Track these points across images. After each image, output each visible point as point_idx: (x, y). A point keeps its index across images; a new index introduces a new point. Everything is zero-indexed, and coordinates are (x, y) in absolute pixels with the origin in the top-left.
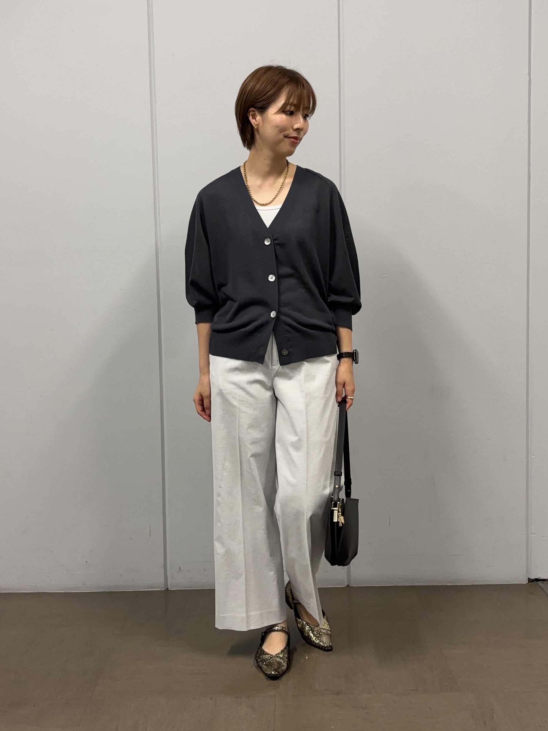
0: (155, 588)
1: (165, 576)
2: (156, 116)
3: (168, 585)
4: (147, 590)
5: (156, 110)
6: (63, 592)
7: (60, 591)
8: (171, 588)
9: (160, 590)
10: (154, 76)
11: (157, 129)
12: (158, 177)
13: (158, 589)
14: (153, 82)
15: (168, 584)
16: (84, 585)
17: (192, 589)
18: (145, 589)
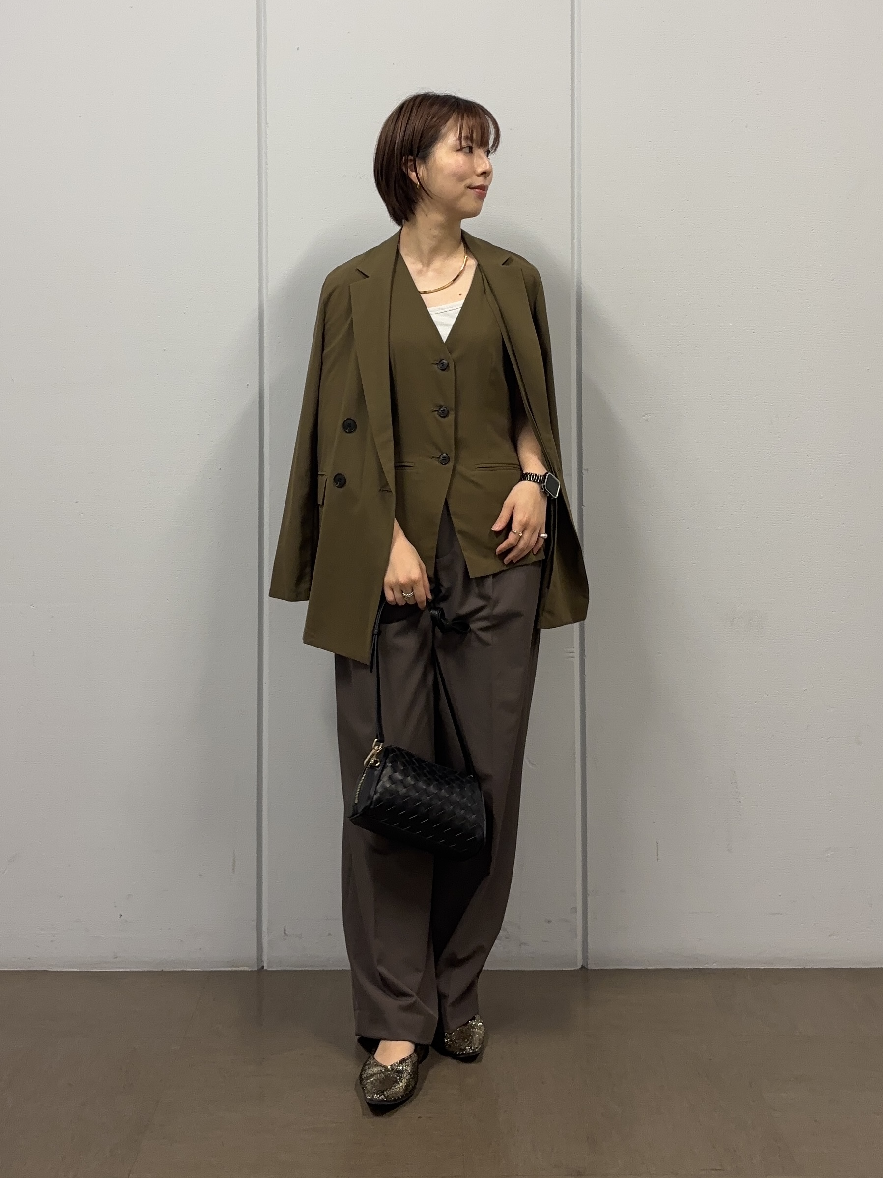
0: (242, 966)
1: (258, 944)
2: (266, 148)
3: (262, 961)
4: (226, 969)
5: (267, 138)
6: (78, 970)
7: (71, 968)
8: (268, 966)
9: (250, 970)
10: (265, 83)
11: (267, 169)
12: (267, 247)
13: (246, 968)
14: (263, 91)
15: (263, 959)
16: (116, 958)
17: (307, 968)
18: (221, 967)
